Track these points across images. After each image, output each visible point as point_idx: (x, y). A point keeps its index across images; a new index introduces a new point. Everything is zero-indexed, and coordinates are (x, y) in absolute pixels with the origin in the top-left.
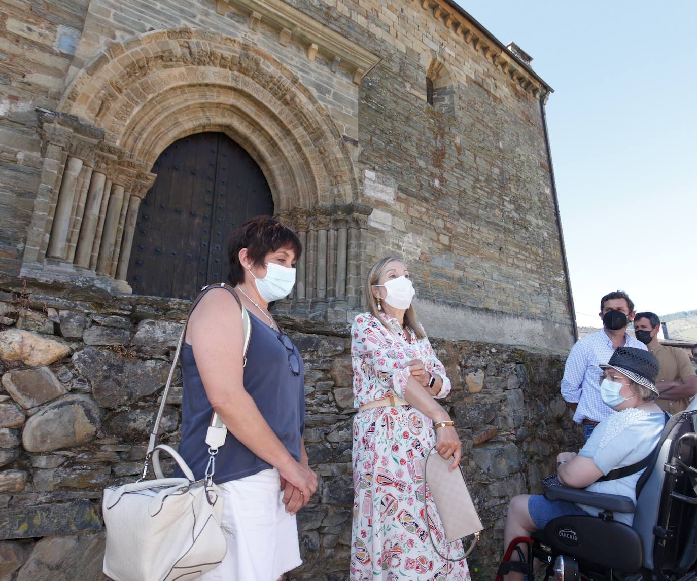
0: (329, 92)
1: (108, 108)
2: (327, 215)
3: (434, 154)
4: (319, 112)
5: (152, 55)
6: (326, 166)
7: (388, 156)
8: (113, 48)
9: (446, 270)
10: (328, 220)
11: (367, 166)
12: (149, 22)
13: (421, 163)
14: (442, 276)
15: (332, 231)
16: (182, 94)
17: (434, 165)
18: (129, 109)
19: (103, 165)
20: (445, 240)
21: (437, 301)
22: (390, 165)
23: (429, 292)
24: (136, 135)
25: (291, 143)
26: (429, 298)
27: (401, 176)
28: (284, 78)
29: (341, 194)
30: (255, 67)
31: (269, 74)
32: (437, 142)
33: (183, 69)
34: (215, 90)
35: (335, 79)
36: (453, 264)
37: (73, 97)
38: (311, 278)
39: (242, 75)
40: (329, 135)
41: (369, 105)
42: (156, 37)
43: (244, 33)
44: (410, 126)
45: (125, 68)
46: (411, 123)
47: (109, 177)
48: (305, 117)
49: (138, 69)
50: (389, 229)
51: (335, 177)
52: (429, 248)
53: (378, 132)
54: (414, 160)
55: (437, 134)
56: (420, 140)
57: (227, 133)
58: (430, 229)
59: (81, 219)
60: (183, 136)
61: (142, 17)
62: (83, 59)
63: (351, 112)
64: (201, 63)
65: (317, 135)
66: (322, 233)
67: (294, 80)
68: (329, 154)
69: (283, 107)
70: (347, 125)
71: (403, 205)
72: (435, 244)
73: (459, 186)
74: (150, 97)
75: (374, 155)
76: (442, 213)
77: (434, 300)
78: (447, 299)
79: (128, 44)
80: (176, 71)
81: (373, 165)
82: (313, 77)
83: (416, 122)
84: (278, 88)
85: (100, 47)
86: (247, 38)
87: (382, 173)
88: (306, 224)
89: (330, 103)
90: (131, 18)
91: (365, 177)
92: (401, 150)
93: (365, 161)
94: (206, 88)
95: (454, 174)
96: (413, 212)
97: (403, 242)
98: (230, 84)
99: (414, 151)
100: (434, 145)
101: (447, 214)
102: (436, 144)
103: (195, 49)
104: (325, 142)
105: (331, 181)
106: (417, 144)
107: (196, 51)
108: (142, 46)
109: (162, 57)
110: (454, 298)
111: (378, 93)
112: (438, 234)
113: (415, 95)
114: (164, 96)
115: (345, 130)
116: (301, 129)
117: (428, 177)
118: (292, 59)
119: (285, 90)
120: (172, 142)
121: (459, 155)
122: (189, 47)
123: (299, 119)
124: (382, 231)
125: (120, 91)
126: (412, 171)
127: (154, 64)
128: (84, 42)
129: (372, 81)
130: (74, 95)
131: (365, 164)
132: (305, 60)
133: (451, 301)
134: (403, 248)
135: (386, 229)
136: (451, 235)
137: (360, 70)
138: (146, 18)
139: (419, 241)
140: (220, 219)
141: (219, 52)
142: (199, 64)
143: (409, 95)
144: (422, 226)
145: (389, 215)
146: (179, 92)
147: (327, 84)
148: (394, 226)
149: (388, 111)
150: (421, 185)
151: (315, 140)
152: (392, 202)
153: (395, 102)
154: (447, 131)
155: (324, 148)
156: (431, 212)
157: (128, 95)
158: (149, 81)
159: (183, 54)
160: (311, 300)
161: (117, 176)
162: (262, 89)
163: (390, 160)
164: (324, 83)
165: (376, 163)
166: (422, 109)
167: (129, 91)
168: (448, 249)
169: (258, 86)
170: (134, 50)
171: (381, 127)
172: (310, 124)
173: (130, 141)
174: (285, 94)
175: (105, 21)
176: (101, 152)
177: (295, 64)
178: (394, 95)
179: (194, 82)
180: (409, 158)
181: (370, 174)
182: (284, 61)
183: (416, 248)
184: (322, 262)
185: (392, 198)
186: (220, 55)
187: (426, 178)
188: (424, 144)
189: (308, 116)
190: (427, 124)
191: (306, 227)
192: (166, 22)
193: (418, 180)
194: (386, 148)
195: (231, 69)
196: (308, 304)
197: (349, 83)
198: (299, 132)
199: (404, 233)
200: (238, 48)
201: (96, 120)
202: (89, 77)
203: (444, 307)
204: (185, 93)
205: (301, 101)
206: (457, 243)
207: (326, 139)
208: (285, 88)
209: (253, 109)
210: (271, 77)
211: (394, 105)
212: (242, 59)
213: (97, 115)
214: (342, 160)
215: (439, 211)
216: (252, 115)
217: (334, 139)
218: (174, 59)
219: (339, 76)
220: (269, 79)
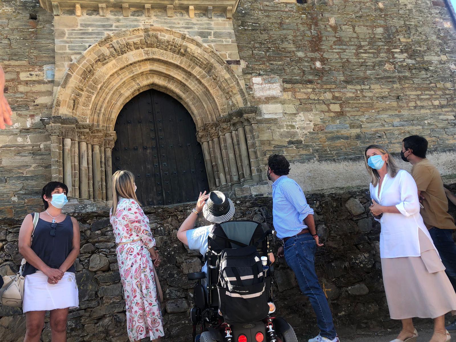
0: (210, 34)
1: (78, 103)
2: (227, 122)
3: (310, 42)
4: (206, 51)
5: (93, 62)
6: (220, 87)
7: (269, 60)
8: (72, 67)
9: (342, 132)
10: (229, 125)
11: (253, 75)
12: (87, 42)
13: (300, 54)
14: (338, 138)
15: (234, 132)
16: (118, 76)
17: (313, 51)
18: (90, 99)
19: (83, 137)
20: (336, 108)
21: (338, 159)
22: (272, 66)
23: (328, 154)
24: (98, 112)
25: (194, 80)
26: (329, 159)
27: (283, 71)
28: (176, 39)
29: (234, 104)
30: (156, 40)
31: (166, 41)
32: (312, 31)
33: (114, 61)
34: (137, 65)
35: (212, 23)
36: (348, 125)
37: (58, 105)
38: (227, 169)
39: (150, 49)
40: (216, 65)
41: (246, 28)
42: (93, 49)
43: (143, 22)
44: (284, 29)
45: (81, 76)
46: (285, 26)
47: (88, 142)
48: (197, 59)
49: (88, 73)
50: (281, 116)
51: (228, 93)
52: (321, 119)
53: (257, 45)
54: (293, 54)
55: (311, 25)
56: (295, 36)
57: (154, 88)
58: (319, 103)
59: (77, 172)
60: (128, 101)
61: (82, 41)
62: (58, 80)
63: (229, 41)
64: (123, 52)
65: (209, 68)
66: (227, 135)
67: (183, 37)
68: (220, 78)
69: (182, 58)
70: (228, 52)
71: (290, 93)
72: (327, 114)
73: (341, 59)
74: (99, 86)
75: (257, 64)
76: (328, 87)
77: (334, 160)
78: (348, 155)
79: (79, 62)
80: (110, 65)
81: (258, 72)
82: (196, 29)
83: (289, 24)
84: (175, 47)
85: (66, 70)
86: (146, 24)
87: (266, 75)
88: (216, 133)
89: (212, 41)
90: (78, 45)
91: (253, 84)
92: (280, 51)
93: (251, 72)
94: (131, 66)
95: (334, 50)
96: (300, 96)
97: (296, 122)
98: (144, 58)
99: (291, 47)
100: (309, 34)
101: (334, 86)
102: (311, 33)
103: (116, 46)
104: (215, 71)
105: (226, 97)
106: (293, 41)
107: (118, 47)
108: (87, 59)
109: (99, 60)
110: (355, 153)
111: (252, 15)
112: (328, 105)
113: (283, 3)
114: (108, 82)
115: (228, 56)
116: (197, 68)
117: (309, 62)
118: (179, 24)
119: (179, 46)
120: (122, 107)
121: (336, 33)
122: (113, 47)
123: (194, 62)
124: (276, 119)
125: (82, 90)
126: (294, 63)
127: (96, 66)
128: (57, 70)
129: (245, 9)
130: (59, 103)
131: (251, 74)
132: (188, 20)
133: (353, 156)
134: (296, 126)
135: (278, 117)
136: (341, 102)
137: (229, 8)
138: (85, 41)
139: (310, 117)
140: (163, 146)
141: (131, 41)
142: (122, 54)
143: (278, 5)
144: (311, 104)
145: (279, 106)
146: (116, 75)
147: (208, 29)
148: (285, 112)
149: (262, 25)
150: (304, 72)
151: (209, 72)
152: (280, 94)
153: (268, 16)
154: (320, 18)
155: (215, 75)
156: (317, 90)
157: (87, 91)
158: (97, 77)
159: (111, 52)
160: (230, 184)
161: (93, 140)
162: (165, 52)
163: (272, 62)
164: (205, 29)
165: (260, 69)
166: (292, 11)
167: (87, 88)
168: (341, 114)
169: (162, 51)
170: (83, 63)
171: (259, 40)
172: (202, 62)
173: (96, 117)
174: (180, 49)
175: (64, 53)
176: (79, 130)
177: (182, 26)
178: (265, 11)
179: (123, 66)
180: (288, 55)
181: (257, 80)
182: (173, 27)
183: (308, 122)
184: (231, 156)
185: (279, 92)
186: (132, 43)
187: (307, 64)
188: (300, 38)
189: (198, 58)
190: (299, 21)
191: (217, 134)
192: (97, 38)
193: (299, 69)
194: (266, 54)
195: (142, 48)
196: (228, 188)
197: (224, 21)
198: (196, 71)
199: (295, 114)
200: (142, 33)
201: (73, 113)
202: (64, 89)
203: (346, 163)
204: (120, 75)
205: (191, 50)
206: (349, 107)
207: (215, 68)
208: (179, 45)
209: (163, 67)
210: (168, 42)
211: (267, 19)
212: (146, 39)
213: (73, 109)
214: (230, 79)
215: (325, 87)
216: (165, 71)
217: (221, 66)
218: (107, 58)
219: (216, 19)
220: (167, 44)
